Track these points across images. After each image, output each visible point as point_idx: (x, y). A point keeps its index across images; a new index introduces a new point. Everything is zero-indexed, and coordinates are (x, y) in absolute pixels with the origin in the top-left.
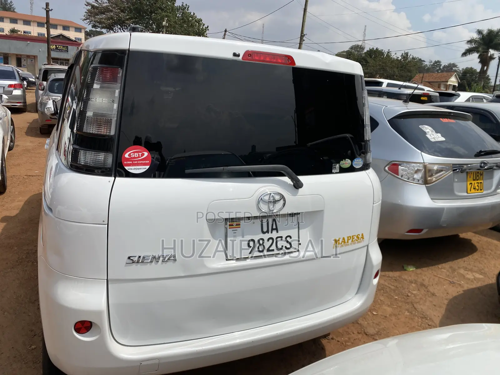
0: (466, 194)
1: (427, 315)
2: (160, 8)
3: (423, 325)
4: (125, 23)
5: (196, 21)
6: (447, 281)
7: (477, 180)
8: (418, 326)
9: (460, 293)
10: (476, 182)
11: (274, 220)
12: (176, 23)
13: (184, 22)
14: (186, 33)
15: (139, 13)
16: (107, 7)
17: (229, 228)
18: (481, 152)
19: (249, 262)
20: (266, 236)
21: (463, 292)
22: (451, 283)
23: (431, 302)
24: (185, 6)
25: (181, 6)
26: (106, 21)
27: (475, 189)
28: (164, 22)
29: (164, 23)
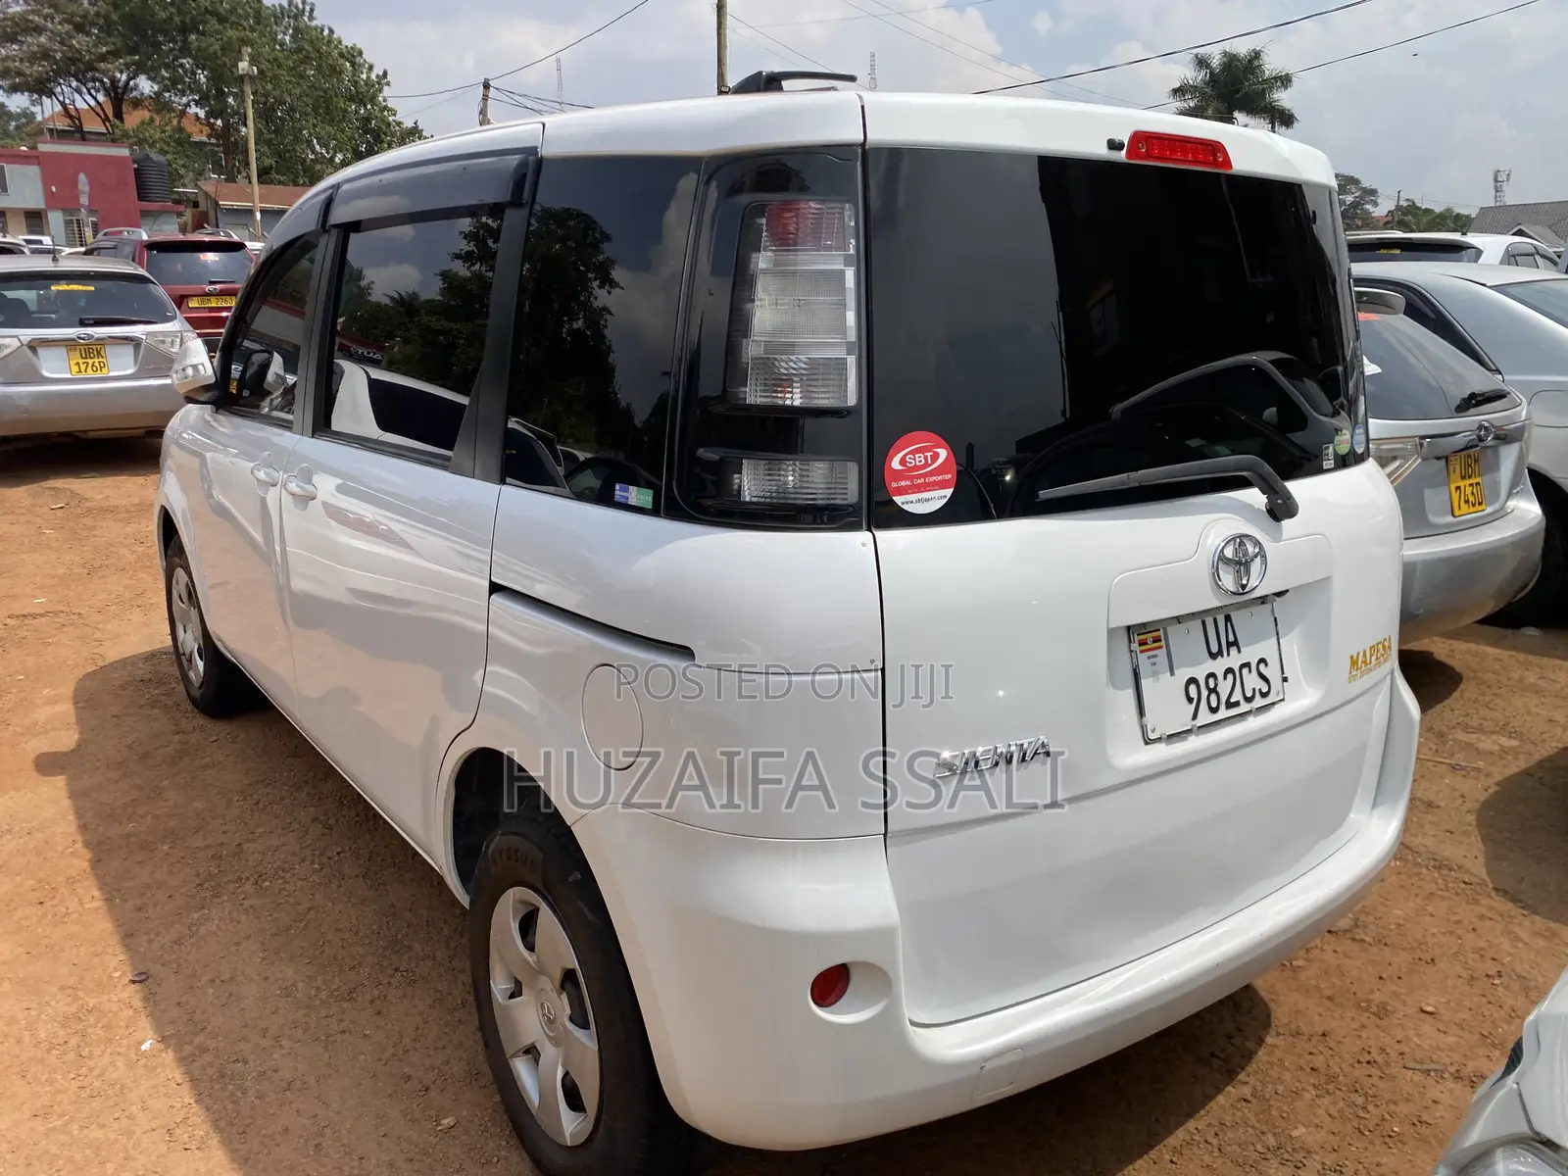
0: (1450, 519)
1: (1447, 860)
2: (215, 14)
3: (1450, 885)
4: (97, 70)
5: (341, 55)
6: (1444, 766)
7: (1470, 477)
8: (1441, 890)
9: (1491, 791)
10: (1467, 482)
11: (1228, 619)
12: (280, 66)
13: (307, 60)
14: (319, 95)
15: (143, 35)
16: (23, 16)
17: (1141, 652)
18: (1473, 396)
19: (1194, 743)
20: (1218, 666)
21: (1497, 788)
22: (1453, 767)
23: (1437, 824)
24: (300, 6)
25: (286, 4)
26: (27, 67)
27: (1467, 502)
28: (241, 61)
29: (243, 66)
